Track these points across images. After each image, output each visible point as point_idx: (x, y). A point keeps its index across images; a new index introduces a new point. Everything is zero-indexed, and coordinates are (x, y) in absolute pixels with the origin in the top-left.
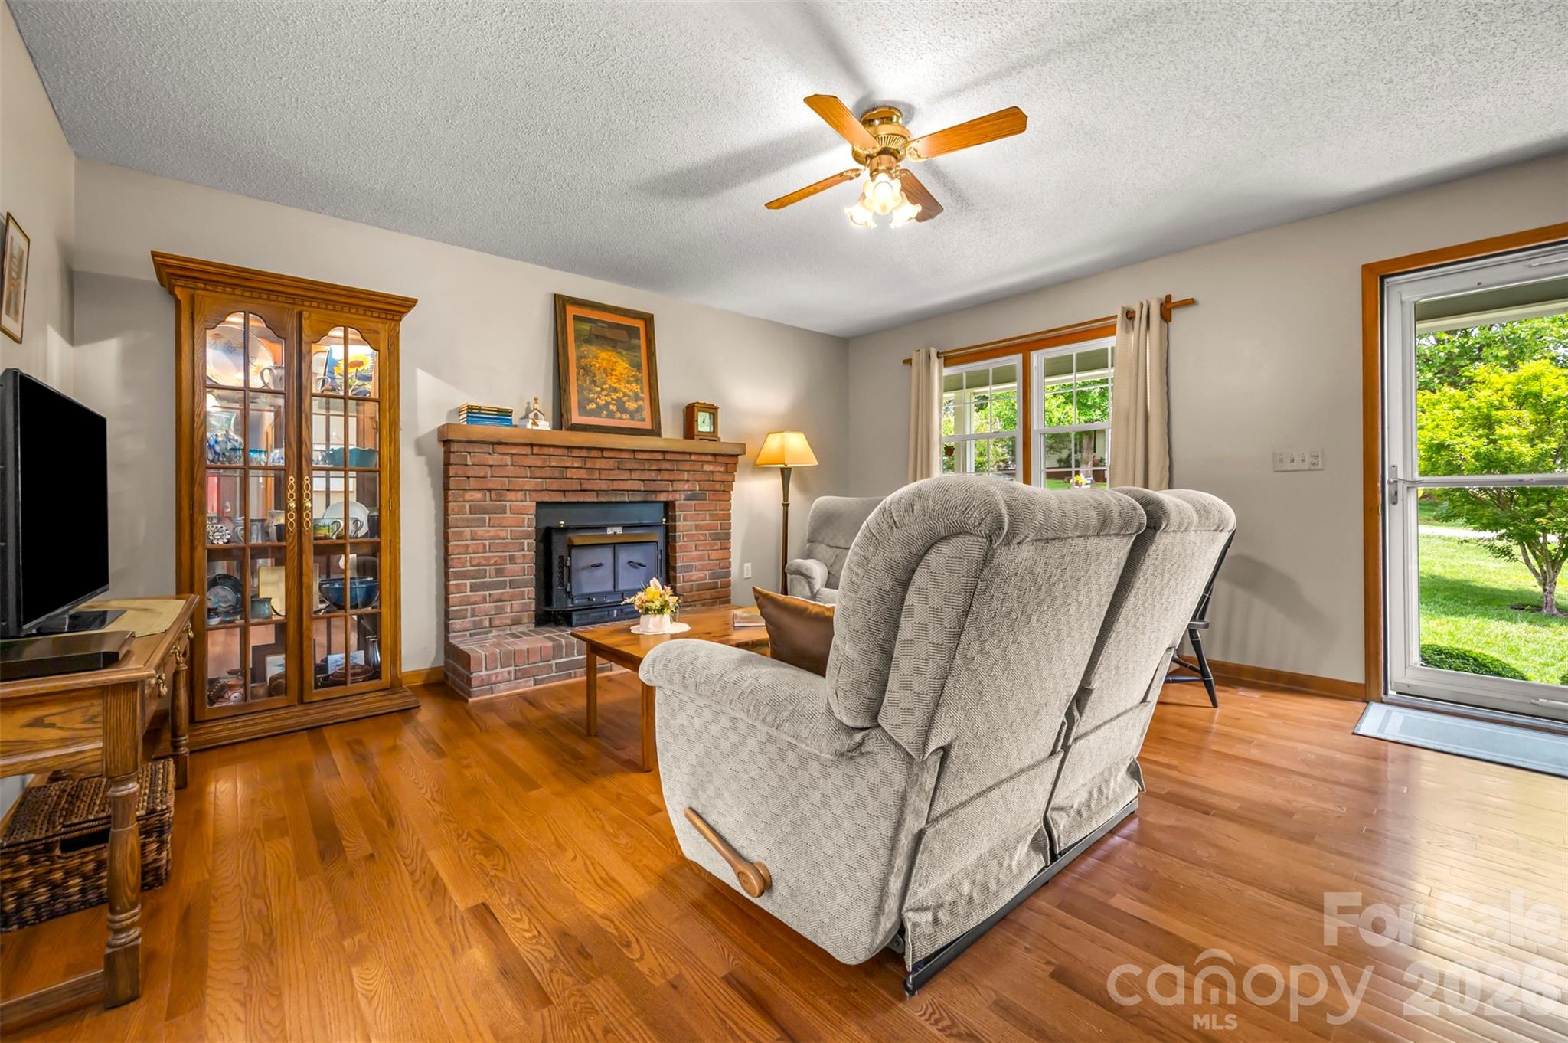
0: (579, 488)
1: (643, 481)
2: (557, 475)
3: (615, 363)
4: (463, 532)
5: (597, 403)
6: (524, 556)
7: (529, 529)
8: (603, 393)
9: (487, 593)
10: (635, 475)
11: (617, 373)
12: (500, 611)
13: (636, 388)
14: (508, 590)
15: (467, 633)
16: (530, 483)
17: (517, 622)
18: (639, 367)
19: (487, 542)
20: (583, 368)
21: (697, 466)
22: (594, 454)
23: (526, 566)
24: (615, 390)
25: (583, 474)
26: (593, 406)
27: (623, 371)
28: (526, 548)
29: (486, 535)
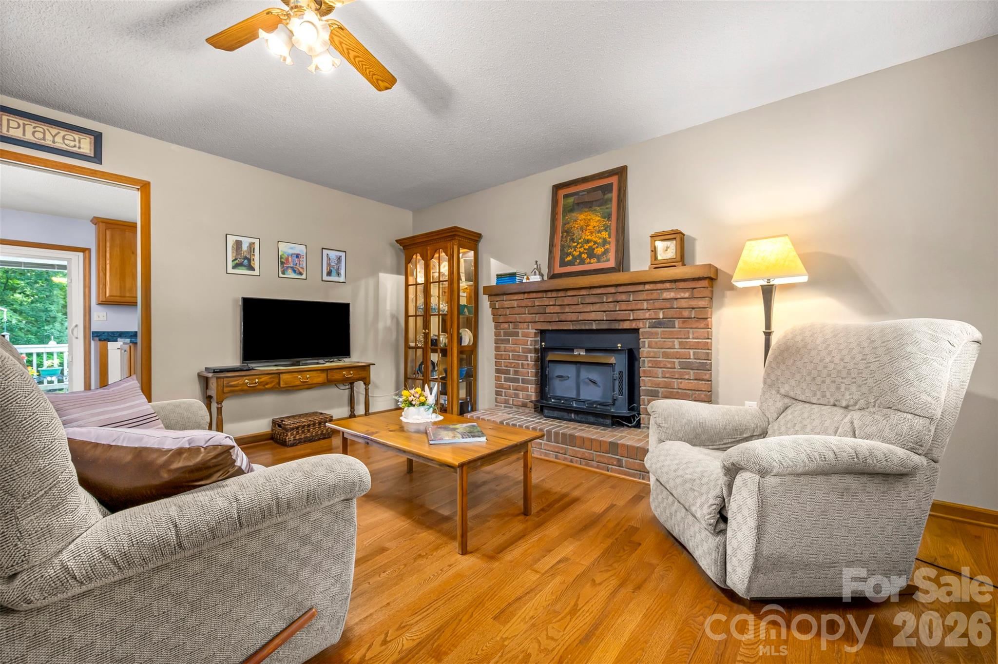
0: (557, 320)
1: (605, 311)
2: (542, 311)
3: (590, 220)
4: (500, 347)
5: (573, 256)
6: (528, 364)
7: (531, 347)
8: (578, 246)
9: (511, 384)
10: (596, 307)
11: (590, 227)
12: (517, 396)
13: (605, 235)
14: (520, 384)
15: (503, 405)
16: (529, 317)
17: (524, 405)
18: (609, 217)
19: (511, 354)
20: (566, 232)
21: (655, 295)
22: (561, 294)
23: (529, 371)
24: (588, 241)
25: (557, 309)
26: (570, 258)
27: (595, 224)
28: (529, 360)
29: (510, 349)
